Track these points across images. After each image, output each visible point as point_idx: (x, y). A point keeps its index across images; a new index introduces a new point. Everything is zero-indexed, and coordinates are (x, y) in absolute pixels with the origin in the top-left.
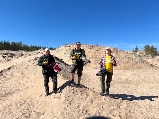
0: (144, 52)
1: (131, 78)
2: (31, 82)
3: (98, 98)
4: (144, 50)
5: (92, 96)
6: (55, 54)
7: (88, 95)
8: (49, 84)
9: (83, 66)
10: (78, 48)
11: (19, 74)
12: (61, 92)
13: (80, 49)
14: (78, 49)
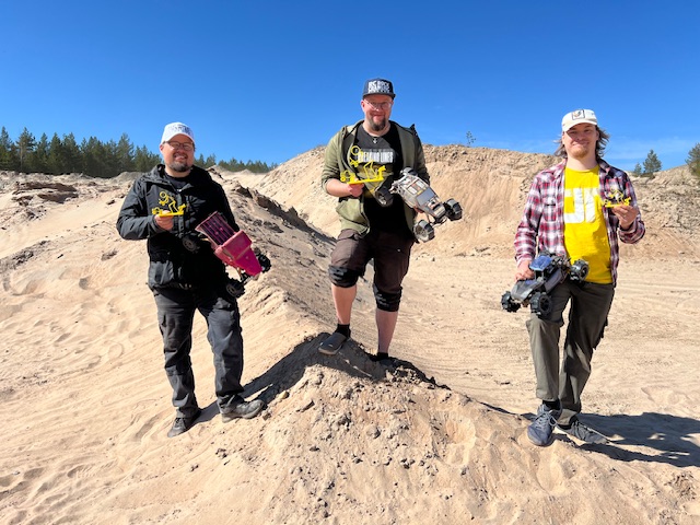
0: (688, 175)
1: (659, 308)
2: (121, 331)
3: (518, 459)
4: (687, 167)
5: (477, 444)
6: (274, 191)
7: (446, 439)
8: (192, 354)
9: (412, 239)
10: (375, 119)
11: (70, 286)
12: (264, 413)
13: (387, 129)
14: (377, 128)
